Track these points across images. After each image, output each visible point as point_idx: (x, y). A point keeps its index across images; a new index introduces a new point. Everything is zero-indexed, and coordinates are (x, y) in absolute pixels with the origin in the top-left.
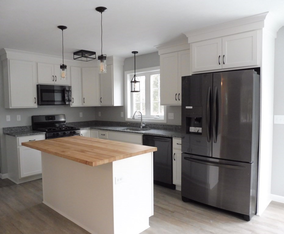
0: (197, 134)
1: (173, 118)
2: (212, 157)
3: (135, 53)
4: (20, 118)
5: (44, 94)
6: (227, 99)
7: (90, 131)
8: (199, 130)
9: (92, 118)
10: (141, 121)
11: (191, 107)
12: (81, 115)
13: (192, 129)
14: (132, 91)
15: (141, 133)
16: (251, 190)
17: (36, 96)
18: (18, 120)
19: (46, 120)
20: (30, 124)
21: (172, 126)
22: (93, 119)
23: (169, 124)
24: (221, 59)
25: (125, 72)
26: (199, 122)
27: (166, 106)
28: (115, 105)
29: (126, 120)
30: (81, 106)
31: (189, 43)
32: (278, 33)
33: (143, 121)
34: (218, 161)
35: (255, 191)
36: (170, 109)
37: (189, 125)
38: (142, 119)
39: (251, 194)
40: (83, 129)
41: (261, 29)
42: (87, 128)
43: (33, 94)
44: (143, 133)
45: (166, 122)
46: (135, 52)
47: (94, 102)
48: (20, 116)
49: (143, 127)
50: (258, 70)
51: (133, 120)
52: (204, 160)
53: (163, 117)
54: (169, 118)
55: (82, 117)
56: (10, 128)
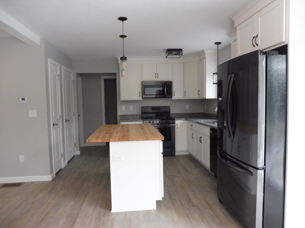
3: (218, 44)
4: (132, 108)
5: (146, 89)
7: (186, 121)
9: (200, 110)
11: (221, 99)
17: (141, 91)
18: (131, 110)
19: (152, 110)
20: (140, 113)
30: (183, 99)
40: (178, 120)
42: (183, 119)
43: (139, 89)
48: (132, 106)
55: (188, 108)
56: (124, 115)
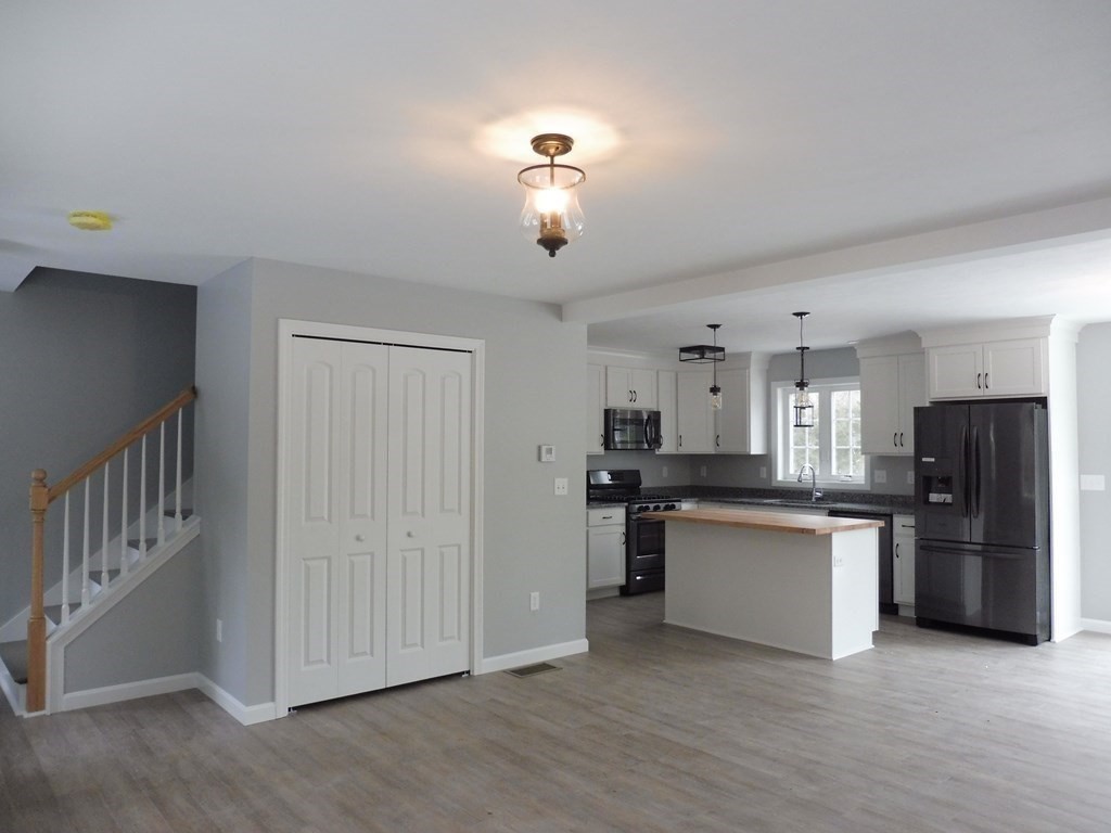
0: (944, 504)
1: (884, 481)
2: (970, 543)
6: (992, 439)
7: (696, 505)
8: (948, 498)
9: (685, 480)
10: (811, 486)
11: (933, 460)
12: (665, 471)
13: (934, 497)
14: (797, 426)
15: (824, 508)
16: (1038, 613)
17: (603, 433)
21: (883, 496)
22: (686, 482)
23: (875, 492)
24: (982, 379)
25: (773, 384)
26: (946, 484)
27: (869, 457)
28: (752, 453)
29: (774, 484)
30: (675, 452)
31: (923, 346)
32: (1080, 334)
33: (817, 486)
34: (979, 548)
35: (1045, 615)
36: (878, 462)
37: (928, 490)
38: (814, 483)
39: (1038, 621)
40: (685, 501)
41: (1046, 337)
42: (692, 499)
44: (829, 508)
45: (869, 489)
46: (803, 349)
47: (702, 445)
49: (818, 499)
50: (1043, 402)
51: (800, 485)
52: (955, 548)
53: (863, 479)
54: (876, 481)
55: (666, 476)
